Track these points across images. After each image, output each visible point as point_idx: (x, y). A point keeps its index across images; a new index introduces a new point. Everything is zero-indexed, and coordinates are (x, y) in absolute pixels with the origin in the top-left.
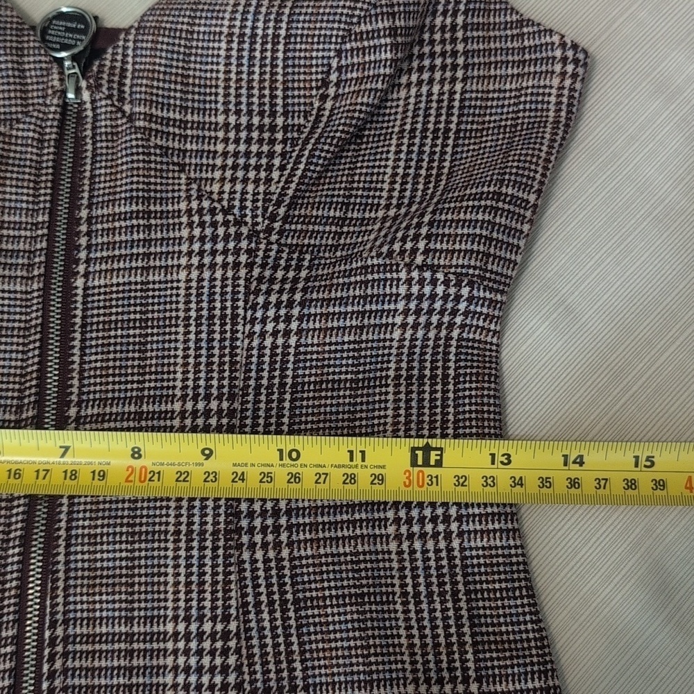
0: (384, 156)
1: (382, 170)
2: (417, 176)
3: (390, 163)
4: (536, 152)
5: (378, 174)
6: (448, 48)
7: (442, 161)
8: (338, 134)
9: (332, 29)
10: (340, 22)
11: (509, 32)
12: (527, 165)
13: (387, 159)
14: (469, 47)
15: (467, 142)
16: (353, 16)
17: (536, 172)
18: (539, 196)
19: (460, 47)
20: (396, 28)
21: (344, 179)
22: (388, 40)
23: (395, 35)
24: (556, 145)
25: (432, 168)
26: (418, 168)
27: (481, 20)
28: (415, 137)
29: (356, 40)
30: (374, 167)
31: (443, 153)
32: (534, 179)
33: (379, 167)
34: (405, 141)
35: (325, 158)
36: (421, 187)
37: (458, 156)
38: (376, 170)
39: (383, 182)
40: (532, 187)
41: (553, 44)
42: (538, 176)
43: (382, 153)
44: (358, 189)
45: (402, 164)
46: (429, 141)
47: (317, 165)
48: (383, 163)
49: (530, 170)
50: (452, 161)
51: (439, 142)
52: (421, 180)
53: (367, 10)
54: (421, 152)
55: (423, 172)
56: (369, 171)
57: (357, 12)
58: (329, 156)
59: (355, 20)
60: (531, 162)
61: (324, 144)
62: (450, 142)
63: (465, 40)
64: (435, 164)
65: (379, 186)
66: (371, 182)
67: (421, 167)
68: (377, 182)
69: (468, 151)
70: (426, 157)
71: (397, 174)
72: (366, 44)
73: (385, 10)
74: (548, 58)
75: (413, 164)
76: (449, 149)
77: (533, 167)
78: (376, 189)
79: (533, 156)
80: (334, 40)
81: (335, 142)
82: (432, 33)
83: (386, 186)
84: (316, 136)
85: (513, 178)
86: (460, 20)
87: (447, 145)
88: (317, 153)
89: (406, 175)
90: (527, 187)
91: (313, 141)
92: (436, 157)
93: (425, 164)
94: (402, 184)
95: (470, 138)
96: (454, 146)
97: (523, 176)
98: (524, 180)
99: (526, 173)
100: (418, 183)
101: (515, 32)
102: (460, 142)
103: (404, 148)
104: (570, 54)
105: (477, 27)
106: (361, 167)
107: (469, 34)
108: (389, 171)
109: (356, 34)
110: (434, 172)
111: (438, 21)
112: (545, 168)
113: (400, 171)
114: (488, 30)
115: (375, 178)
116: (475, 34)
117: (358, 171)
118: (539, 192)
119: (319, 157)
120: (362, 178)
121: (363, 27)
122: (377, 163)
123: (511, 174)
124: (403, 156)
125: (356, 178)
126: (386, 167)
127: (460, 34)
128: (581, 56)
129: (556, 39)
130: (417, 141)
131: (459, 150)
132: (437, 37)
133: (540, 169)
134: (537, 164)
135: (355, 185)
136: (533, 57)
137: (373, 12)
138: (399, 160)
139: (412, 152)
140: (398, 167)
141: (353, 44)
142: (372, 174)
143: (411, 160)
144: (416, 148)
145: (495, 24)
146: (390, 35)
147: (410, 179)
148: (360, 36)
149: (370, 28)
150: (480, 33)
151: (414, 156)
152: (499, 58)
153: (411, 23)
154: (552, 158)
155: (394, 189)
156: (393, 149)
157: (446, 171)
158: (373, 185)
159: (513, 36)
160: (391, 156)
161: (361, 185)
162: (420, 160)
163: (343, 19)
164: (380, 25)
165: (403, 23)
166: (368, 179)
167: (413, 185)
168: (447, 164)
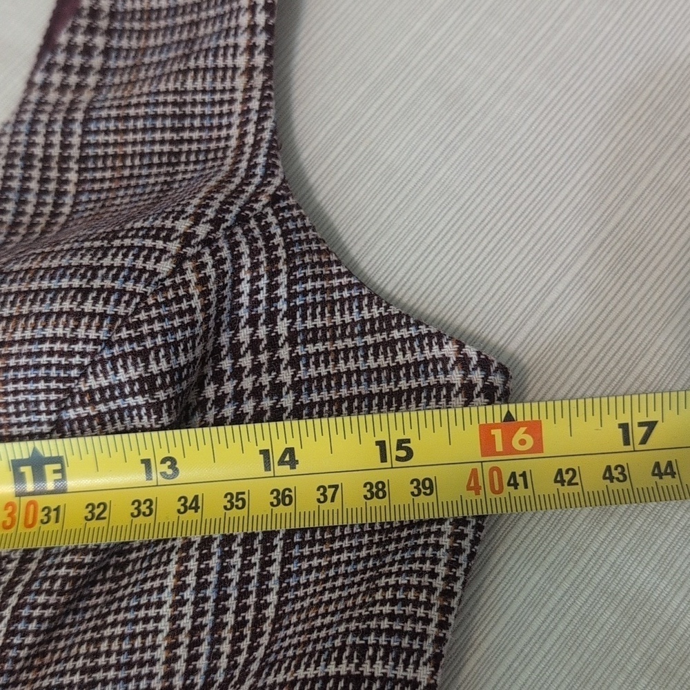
0: (154, 598)
1: (151, 626)
2: (218, 626)
3: (166, 611)
4: (426, 580)
5: (144, 634)
6: (265, 379)
7: (263, 592)
8: (63, 571)
9: (37, 391)
10: (47, 379)
11: (369, 339)
12: (409, 609)
13: (160, 604)
14: (302, 374)
15: (306, 551)
16: (69, 367)
17: (427, 621)
18: (436, 667)
19: (286, 376)
20: (153, 377)
21: (83, 649)
22: (140, 400)
23: (153, 390)
24: (462, 559)
25: (246, 608)
26: (220, 611)
27: (319, 323)
28: (209, 556)
29: (83, 404)
30: (135, 621)
31: (264, 577)
32: (424, 635)
33: (146, 620)
34: (193, 565)
35: (41, 619)
36: (226, 648)
37: (293, 582)
38: (139, 628)
39: (154, 647)
40: (421, 652)
41: (445, 359)
42: (432, 629)
43: (150, 592)
44: (107, 668)
45: (188, 609)
46: (236, 560)
47: (25, 634)
48: (152, 612)
49: (415, 620)
50: (281, 593)
51: (256, 558)
52: (227, 634)
53: (95, 353)
54: (223, 583)
55: (229, 618)
56: (128, 630)
57: (76, 360)
58: (48, 613)
59: (74, 373)
60: (416, 603)
61: (38, 593)
62: (277, 555)
63: (294, 362)
64: (252, 600)
65: (147, 656)
66: (132, 651)
67: (225, 610)
68: (143, 649)
69: (309, 571)
70: (233, 591)
71: (180, 630)
72: (102, 408)
73: (127, 348)
74: (439, 387)
75: (209, 605)
76: (275, 569)
77: (421, 612)
78: (141, 664)
79: (419, 588)
80: (42, 407)
81: (57, 585)
82: (236, 356)
83: (161, 654)
84: (26, 577)
85: (383, 640)
86: (282, 327)
87: (271, 562)
88: (25, 612)
89: (196, 630)
90: (411, 656)
91: (19, 589)
92: (252, 587)
93: (232, 604)
94: (191, 646)
95: (312, 544)
96: (285, 561)
97: (401, 633)
98: (405, 642)
99: (408, 626)
100: (220, 641)
101: (379, 337)
102: (295, 552)
103: (191, 579)
104: (477, 376)
105: (314, 336)
106: (114, 624)
107: (300, 350)
108: (164, 625)
109: (82, 395)
110: (250, 615)
111: (244, 334)
112: (446, 610)
113: (186, 623)
114: (333, 339)
115: (138, 643)
116: (311, 349)
117: (108, 632)
118: (436, 660)
119: (29, 619)
120: (115, 646)
121: (92, 383)
122: (142, 613)
123: (379, 632)
124: (188, 595)
125: (104, 646)
126: (158, 619)
127: (284, 353)
128: (497, 380)
129: (450, 350)
130: (214, 562)
131: (294, 567)
132: (246, 362)
133: (434, 614)
134: (428, 605)
135: (102, 661)
136: (414, 384)
137: (106, 354)
138: (183, 603)
139: (206, 585)
140: (182, 616)
141: (80, 410)
142: (133, 636)
143: (206, 599)
144: (212, 577)
145: (344, 325)
146: (142, 392)
147: (205, 634)
148: (90, 397)
149: (105, 383)
150: (320, 347)
151: (210, 592)
152: (355, 391)
153: (182, 360)
154: (457, 587)
155: (175, 659)
156: (170, 582)
157: (270, 612)
158: (136, 657)
159: (376, 346)
160: (167, 596)
161: (113, 660)
162: (222, 597)
163: (53, 372)
164: (122, 376)
165: (164, 366)
166: (126, 646)
167: (212, 644)
168: (272, 598)
